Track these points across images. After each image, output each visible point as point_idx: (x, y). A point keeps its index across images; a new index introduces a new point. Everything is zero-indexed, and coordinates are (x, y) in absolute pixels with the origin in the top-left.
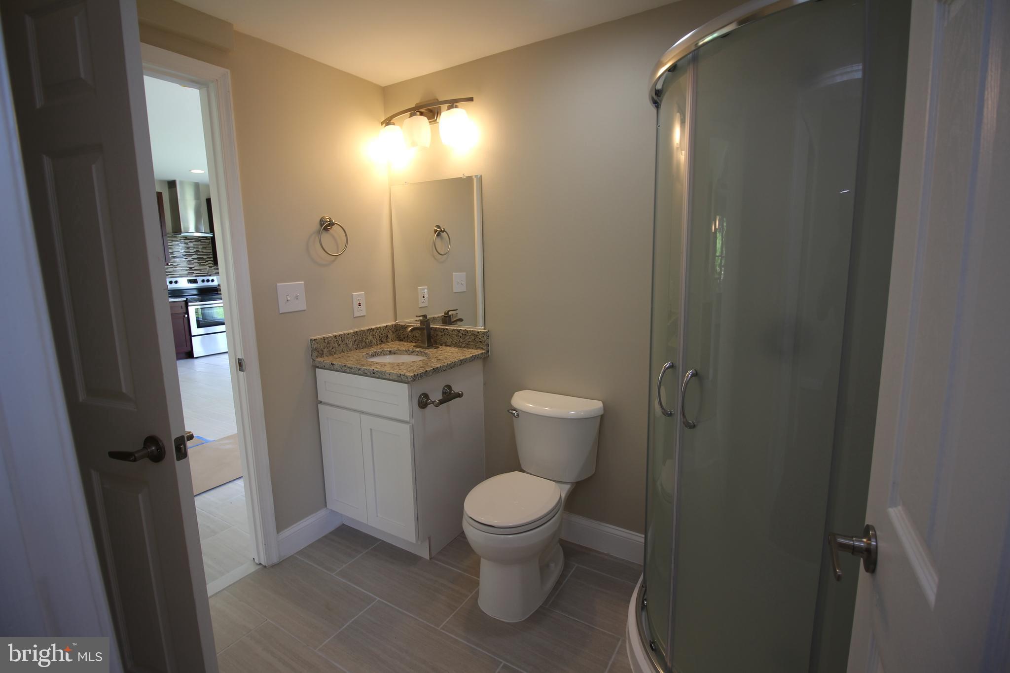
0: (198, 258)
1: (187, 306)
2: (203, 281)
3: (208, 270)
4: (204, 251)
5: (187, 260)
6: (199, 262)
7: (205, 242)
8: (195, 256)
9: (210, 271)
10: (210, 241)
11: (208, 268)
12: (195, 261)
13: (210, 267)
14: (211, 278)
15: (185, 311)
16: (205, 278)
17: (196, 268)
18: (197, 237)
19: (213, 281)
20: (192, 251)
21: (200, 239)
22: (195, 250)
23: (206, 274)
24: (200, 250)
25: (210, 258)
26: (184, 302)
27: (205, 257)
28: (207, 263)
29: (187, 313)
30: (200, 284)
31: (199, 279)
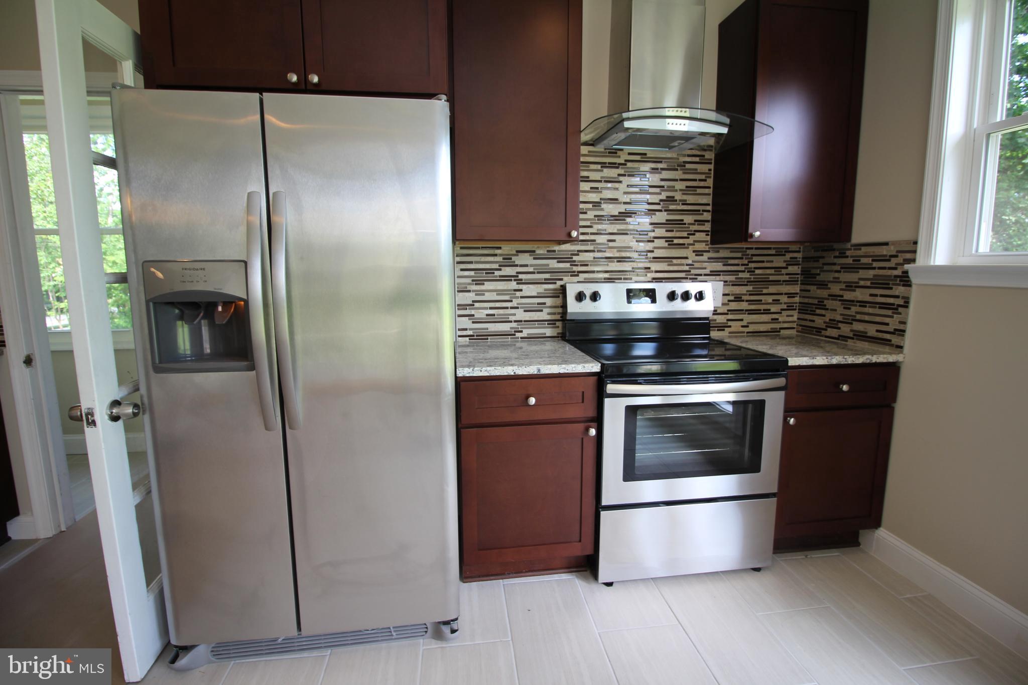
0: (669, 222)
1: (601, 395)
2: (672, 296)
3: (690, 262)
4: (690, 199)
6: (669, 234)
7: (695, 171)
8: (662, 217)
9: (697, 265)
10: (712, 167)
11: (692, 257)
12: (658, 232)
13: (698, 253)
14: (693, 288)
15: (591, 413)
16: (680, 288)
17: (659, 253)
19: (700, 296)
20: (656, 199)
22: (663, 196)
23: (682, 275)
24: (678, 196)
25: (704, 222)
26: (595, 378)
27: (688, 219)
28: (691, 239)
29: (598, 420)
30: (661, 307)
31: (662, 290)
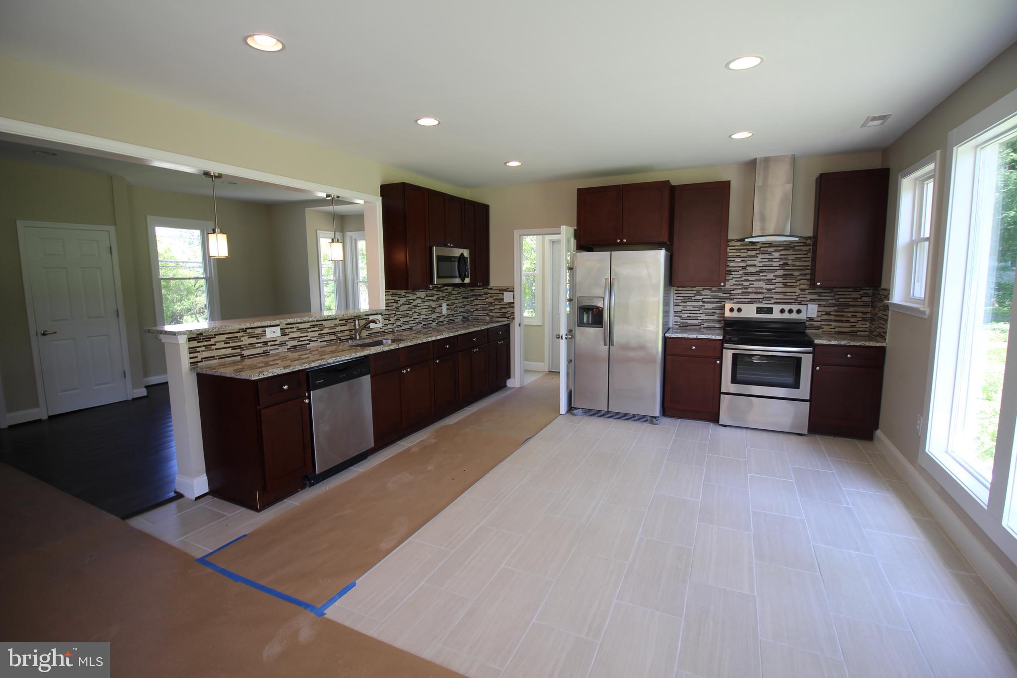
0: (784, 275)
1: (722, 348)
2: (782, 311)
3: (797, 294)
4: (798, 263)
5: (766, 278)
6: (784, 281)
7: (801, 250)
8: (780, 273)
9: (801, 296)
10: (811, 247)
11: (798, 292)
12: (778, 280)
13: (802, 290)
14: (796, 307)
15: (719, 356)
16: (787, 307)
17: (777, 290)
18: (788, 243)
19: (800, 311)
20: (777, 264)
21: (792, 245)
22: (781, 263)
23: (793, 301)
24: (790, 262)
25: (806, 275)
26: (720, 341)
27: (796, 273)
28: (798, 283)
29: (721, 358)
30: (774, 316)
31: (777, 308)
